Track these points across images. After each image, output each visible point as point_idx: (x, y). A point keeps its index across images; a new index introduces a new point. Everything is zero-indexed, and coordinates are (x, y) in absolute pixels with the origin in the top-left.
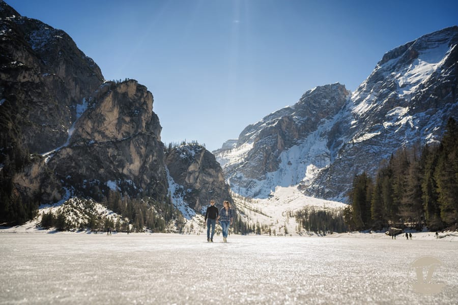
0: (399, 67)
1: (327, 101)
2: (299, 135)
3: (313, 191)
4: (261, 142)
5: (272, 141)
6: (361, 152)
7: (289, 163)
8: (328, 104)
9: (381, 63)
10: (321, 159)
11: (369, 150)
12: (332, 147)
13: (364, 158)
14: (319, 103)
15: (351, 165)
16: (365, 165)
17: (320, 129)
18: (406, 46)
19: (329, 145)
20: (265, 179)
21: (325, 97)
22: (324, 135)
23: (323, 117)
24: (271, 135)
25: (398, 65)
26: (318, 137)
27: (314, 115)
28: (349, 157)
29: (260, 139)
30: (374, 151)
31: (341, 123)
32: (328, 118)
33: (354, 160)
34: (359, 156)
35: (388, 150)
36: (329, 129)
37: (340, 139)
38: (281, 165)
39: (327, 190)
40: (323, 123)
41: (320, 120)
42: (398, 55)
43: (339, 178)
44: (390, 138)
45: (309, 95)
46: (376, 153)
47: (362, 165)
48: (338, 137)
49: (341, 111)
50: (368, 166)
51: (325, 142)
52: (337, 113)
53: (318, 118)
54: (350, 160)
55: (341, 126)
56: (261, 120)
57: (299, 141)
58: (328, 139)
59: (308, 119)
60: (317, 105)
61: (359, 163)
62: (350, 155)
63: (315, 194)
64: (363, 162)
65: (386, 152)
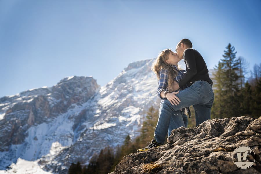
0: (138, 76)
1: (80, 90)
2: (50, 114)
3: (51, 167)
4: (13, 115)
5: (23, 115)
6: (98, 138)
7: (35, 139)
8: (80, 93)
9: (126, 70)
10: (65, 139)
11: (104, 137)
12: (77, 129)
13: (99, 144)
14: (73, 90)
15: (88, 148)
16: (99, 149)
17: (69, 112)
18: (145, 62)
19: (74, 128)
20: (7, 150)
21: (79, 86)
22: (72, 118)
23: (74, 103)
24: (24, 110)
25: (138, 74)
26: (66, 119)
27: (66, 99)
28: (88, 141)
29: (13, 111)
30: (108, 138)
31: (88, 110)
32: (78, 104)
33: (92, 144)
34: (96, 141)
35: (119, 140)
36: (77, 114)
37: (84, 124)
38: (27, 139)
39: (63, 168)
40: (73, 107)
41: (71, 105)
42: (139, 67)
43: (76, 158)
44: (122, 130)
45: (66, 81)
46: (109, 141)
47: (97, 149)
48: (83, 122)
49: (90, 100)
51: (71, 124)
52: (86, 101)
53: (69, 103)
54: (88, 143)
55: (87, 113)
56: (18, 94)
57: (49, 120)
58: (75, 122)
59: (61, 102)
60: (71, 92)
61: (95, 147)
62: (89, 139)
63: (52, 170)
64: (98, 147)
65: (117, 141)
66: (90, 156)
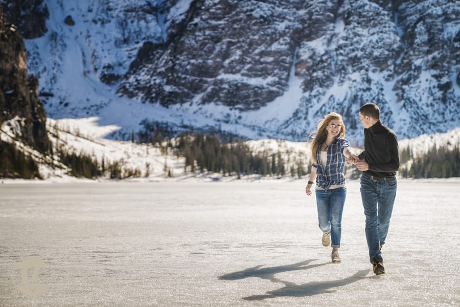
3: (137, 88)
6: (237, 14)
7: (69, 21)
10: (138, 18)
11: (252, 10)
13: (242, 28)
15: (217, 40)
16: (243, 41)
28: (214, 22)
30: (262, 13)
33: (223, 29)
34: (234, 22)
35: (286, 14)
38: (50, 23)
39: (168, 88)
43: (193, 64)
46: (265, 19)
47: (239, 42)
50: (251, 44)
54: (214, 28)
61: (233, 35)
62: (215, 17)
63: (141, 95)
64: (241, 36)
65: (282, 17)
66: (224, 59)
